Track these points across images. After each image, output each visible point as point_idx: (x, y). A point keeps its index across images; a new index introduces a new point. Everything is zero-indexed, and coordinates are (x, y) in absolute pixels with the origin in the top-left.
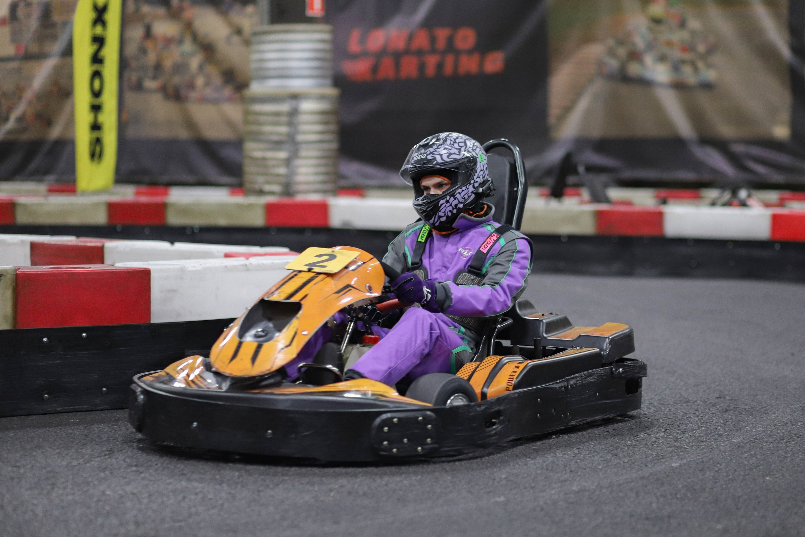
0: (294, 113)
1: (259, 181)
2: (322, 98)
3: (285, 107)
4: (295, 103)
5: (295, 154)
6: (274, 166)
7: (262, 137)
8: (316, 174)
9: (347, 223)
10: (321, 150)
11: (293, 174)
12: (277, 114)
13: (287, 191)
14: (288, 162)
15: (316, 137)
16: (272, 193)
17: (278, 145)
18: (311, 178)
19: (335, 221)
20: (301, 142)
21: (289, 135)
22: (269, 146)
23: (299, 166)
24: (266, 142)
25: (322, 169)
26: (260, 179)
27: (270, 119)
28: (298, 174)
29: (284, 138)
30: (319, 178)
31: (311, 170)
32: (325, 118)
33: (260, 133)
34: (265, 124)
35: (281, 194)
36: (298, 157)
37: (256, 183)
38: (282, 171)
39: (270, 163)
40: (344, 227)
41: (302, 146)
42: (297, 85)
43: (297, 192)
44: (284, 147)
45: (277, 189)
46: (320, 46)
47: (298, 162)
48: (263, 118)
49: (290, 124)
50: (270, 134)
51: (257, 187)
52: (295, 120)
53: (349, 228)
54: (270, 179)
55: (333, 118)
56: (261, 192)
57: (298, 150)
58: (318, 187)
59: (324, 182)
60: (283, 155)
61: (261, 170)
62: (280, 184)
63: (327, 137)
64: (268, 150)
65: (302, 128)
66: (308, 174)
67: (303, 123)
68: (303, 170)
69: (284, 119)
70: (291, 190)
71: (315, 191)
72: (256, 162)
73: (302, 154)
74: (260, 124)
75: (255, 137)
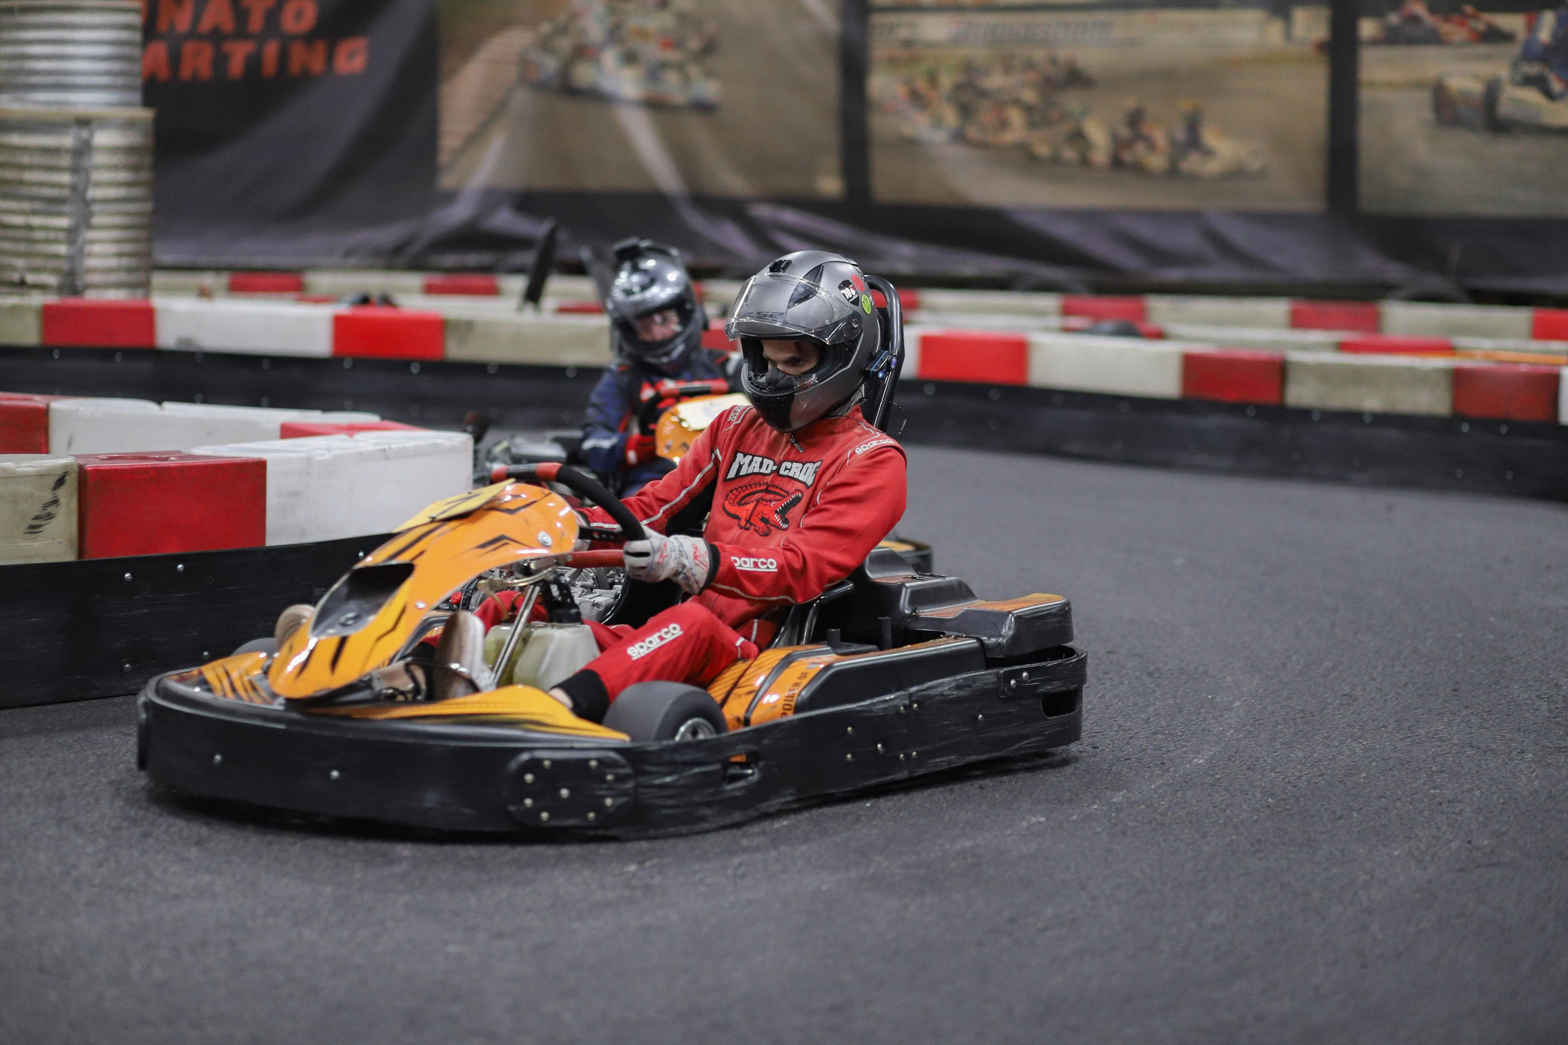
0: (83, 150)
1: (18, 266)
2: (129, 125)
3: (67, 140)
4: (85, 134)
5: (84, 221)
6: (47, 241)
7: (25, 190)
8: (119, 255)
9: (188, 341)
10: (128, 214)
11: (81, 254)
12: (55, 151)
13: (71, 284)
14: (72, 235)
15: (121, 192)
16: (42, 287)
17: (53, 205)
18: (113, 262)
19: (167, 337)
20: (95, 201)
21: (73, 187)
22: (37, 205)
23: (92, 242)
24: (33, 198)
25: (127, 248)
26: (20, 263)
27: (38, 160)
28: (90, 255)
29: (66, 193)
30: (125, 262)
31: (112, 248)
32: (134, 160)
33: (21, 183)
34: (30, 167)
35: (60, 289)
36: (90, 227)
37: (14, 269)
38: (62, 249)
39: (39, 235)
40: (183, 348)
41: (96, 208)
42: (84, 102)
43: (88, 286)
44: (66, 208)
45: (51, 280)
46: (124, 35)
47: (90, 235)
48: (26, 159)
49: (75, 170)
50: (42, 184)
51: (16, 277)
52: (85, 162)
53: (192, 349)
54: (38, 262)
55: (147, 160)
56: (22, 284)
57: (91, 214)
58: (123, 277)
59: (130, 270)
60: (64, 222)
61: (22, 247)
62: (55, 271)
63: (137, 192)
64: (34, 213)
65: (97, 176)
66: (106, 256)
67: (97, 168)
68: (97, 248)
69: (65, 161)
70: (79, 283)
71: (118, 286)
72: (11, 233)
73: (96, 220)
74: (21, 167)
75: (10, 190)
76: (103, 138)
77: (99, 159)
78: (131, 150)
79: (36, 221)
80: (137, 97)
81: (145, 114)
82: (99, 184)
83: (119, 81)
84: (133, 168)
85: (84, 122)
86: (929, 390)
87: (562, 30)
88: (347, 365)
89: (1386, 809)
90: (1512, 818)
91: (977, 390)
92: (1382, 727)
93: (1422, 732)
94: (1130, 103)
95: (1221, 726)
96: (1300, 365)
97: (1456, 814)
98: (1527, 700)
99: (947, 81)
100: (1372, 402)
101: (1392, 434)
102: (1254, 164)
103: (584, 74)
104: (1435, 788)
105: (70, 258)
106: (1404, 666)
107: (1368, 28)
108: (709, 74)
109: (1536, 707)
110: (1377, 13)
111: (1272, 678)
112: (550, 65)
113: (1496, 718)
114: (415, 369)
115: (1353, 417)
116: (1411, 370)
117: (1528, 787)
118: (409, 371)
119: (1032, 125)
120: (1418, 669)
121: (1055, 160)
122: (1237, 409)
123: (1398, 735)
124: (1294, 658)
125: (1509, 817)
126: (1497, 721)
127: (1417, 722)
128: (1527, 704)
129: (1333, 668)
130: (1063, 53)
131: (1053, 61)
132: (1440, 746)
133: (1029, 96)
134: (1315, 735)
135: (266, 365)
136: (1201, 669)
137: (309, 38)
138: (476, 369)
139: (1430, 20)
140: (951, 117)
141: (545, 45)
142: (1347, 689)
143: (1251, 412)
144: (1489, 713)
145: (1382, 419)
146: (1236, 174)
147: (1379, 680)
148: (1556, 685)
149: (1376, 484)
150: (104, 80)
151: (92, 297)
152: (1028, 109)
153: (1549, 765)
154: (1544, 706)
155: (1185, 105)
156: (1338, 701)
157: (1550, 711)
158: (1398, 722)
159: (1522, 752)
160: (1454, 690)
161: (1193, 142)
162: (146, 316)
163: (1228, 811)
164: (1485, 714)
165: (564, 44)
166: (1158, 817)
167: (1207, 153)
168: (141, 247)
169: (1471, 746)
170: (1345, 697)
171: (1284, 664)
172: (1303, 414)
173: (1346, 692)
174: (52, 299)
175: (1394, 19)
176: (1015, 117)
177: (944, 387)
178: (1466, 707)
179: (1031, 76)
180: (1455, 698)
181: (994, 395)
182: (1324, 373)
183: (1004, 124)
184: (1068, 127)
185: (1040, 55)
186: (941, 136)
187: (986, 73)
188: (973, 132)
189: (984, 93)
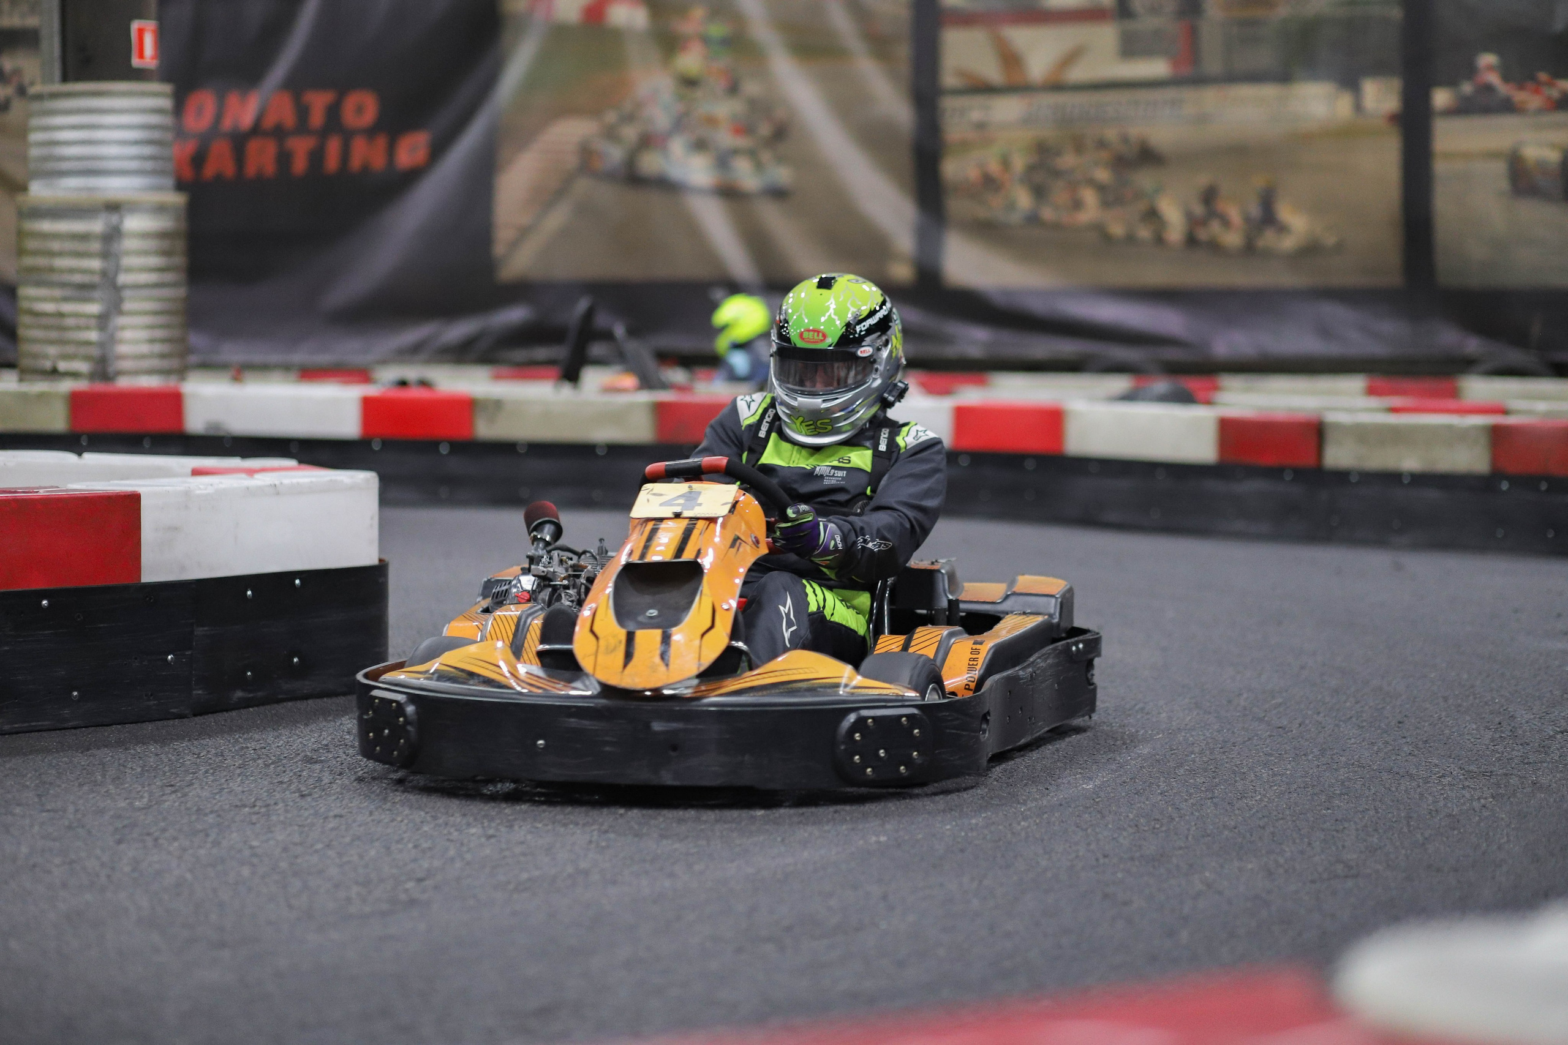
0: (113, 235)
1: (50, 354)
2: (160, 209)
3: (97, 226)
4: (114, 219)
5: (115, 307)
6: (79, 328)
7: (55, 277)
8: (152, 341)
9: (217, 426)
10: (159, 300)
11: (112, 340)
12: (84, 237)
13: (103, 370)
14: (103, 321)
15: (152, 278)
16: (75, 375)
17: (83, 291)
18: (145, 349)
19: (195, 421)
20: (125, 287)
21: (104, 273)
22: (68, 292)
23: (123, 328)
24: (63, 285)
25: (159, 333)
26: (52, 350)
27: (69, 245)
28: (121, 342)
29: (96, 279)
30: (158, 348)
31: (143, 334)
32: (166, 244)
33: (52, 270)
34: (61, 254)
35: (92, 376)
36: (121, 313)
37: (46, 357)
38: (93, 336)
39: (70, 322)
40: (212, 433)
41: (127, 293)
42: (115, 187)
43: (119, 373)
44: (97, 294)
45: (83, 367)
46: (154, 119)
47: (121, 321)
48: (56, 246)
49: (105, 255)
50: (72, 271)
51: (48, 365)
52: (115, 247)
53: (221, 433)
54: (70, 349)
55: (180, 245)
56: (54, 372)
57: (120, 300)
58: (156, 363)
59: (162, 356)
60: (94, 308)
61: (53, 335)
62: (87, 358)
63: (169, 277)
64: (66, 299)
65: (127, 261)
66: (136, 342)
67: (128, 253)
68: (128, 334)
69: (96, 246)
70: (111, 369)
71: (150, 372)
72: (44, 321)
73: (127, 306)
74: (52, 254)
75: (41, 277)
76: (134, 223)
77: (129, 244)
78: (162, 235)
79: (67, 307)
80: (169, 182)
81: (177, 199)
82: (129, 270)
83: (149, 165)
84: (165, 253)
85: (114, 207)
86: (964, 462)
87: (630, 118)
88: (376, 446)
89: (1263, 828)
90: (1396, 835)
91: (1012, 460)
92: (1304, 755)
93: (1343, 759)
94: (1203, 179)
95: (1130, 756)
96: (1338, 426)
97: (1337, 831)
98: (1473, 730)
99: (1019, 163)
100: (1410, 462)
101: (1432, 495)
102: (1330, 240)
103: (651, 163)
104: (1328, 809)
105: (101, 344)
106: (1357, 703)
107: (1441, 98)
108: (781, 159)
109: (1478, 736)
110: (1451, 82)
111: (1210, 713)
112: (615, 154)
113: (1431, 747)
114: (444, 449)
115: (1391, 478)
116: (1450, 428)
117: (1431, 807)
118: (438, 451)
119: (1104, 204)
120: (1371, 704)
121: (1130, 240)
122: (1274, 473)
123: (1315, 762)
124: (1245, 695)
125: (1393, 834)
126: (1430, 749)
127: (1344, 751)
128: (1472, 734)
129: (1280, 704)
130: (1135, 131)
131: (1125, 139)
132: (1356, 772)
133: (1102, 175)
134: (1227, 763)
135: (294, 449)
136: (1140, 705)
137: (371, 132)
138: (505, 448)
139: (1503, 88)
140: (1024, 199)
141: (611, 134)
142: (1285, 722)
143: (1288, 476)
144: (1426, 742)
145: (1422, 479)
146: (1310, 250)
147: (1321, 715)
148: (1512, 716)
149: (1416, 547)
150: (134, 165)
151: (124, 383)
152: (1101, 189)
153: (1464, 788)
154: (1489, 735)
155: (1259, 181)
156: (1268, 733)
157: (1492, 740)
158: (1323, 751)
159: (1443, 776)
160: (1400, 722)
161: (1268, 218)
162: (174, 401)
163: (1089, 831)
164: (1420, 743)
165: (630, 133)
166: (1009, 836)
167: (1283, 229)
168: (176, 333)
169: (1390, 771)
170: (1280, 729)
171: (1230, 702)
172: (1341, 476)
173: (1280, 725)
174: (82, 385)
175: (1467, 88)
176: (1089, 197)
177: (980, 458)
178: (1404, 737)
179: (1104, 155)
180: (1397, 729)
181: (1030, 465)
182: (1362, 434)
183: (1077, 205)
184: (1142, 206)
185: (1111, 134)
186: (1015, 218)
187: (1058, 153)
188: (1047, 214)
189: (1057, 174)
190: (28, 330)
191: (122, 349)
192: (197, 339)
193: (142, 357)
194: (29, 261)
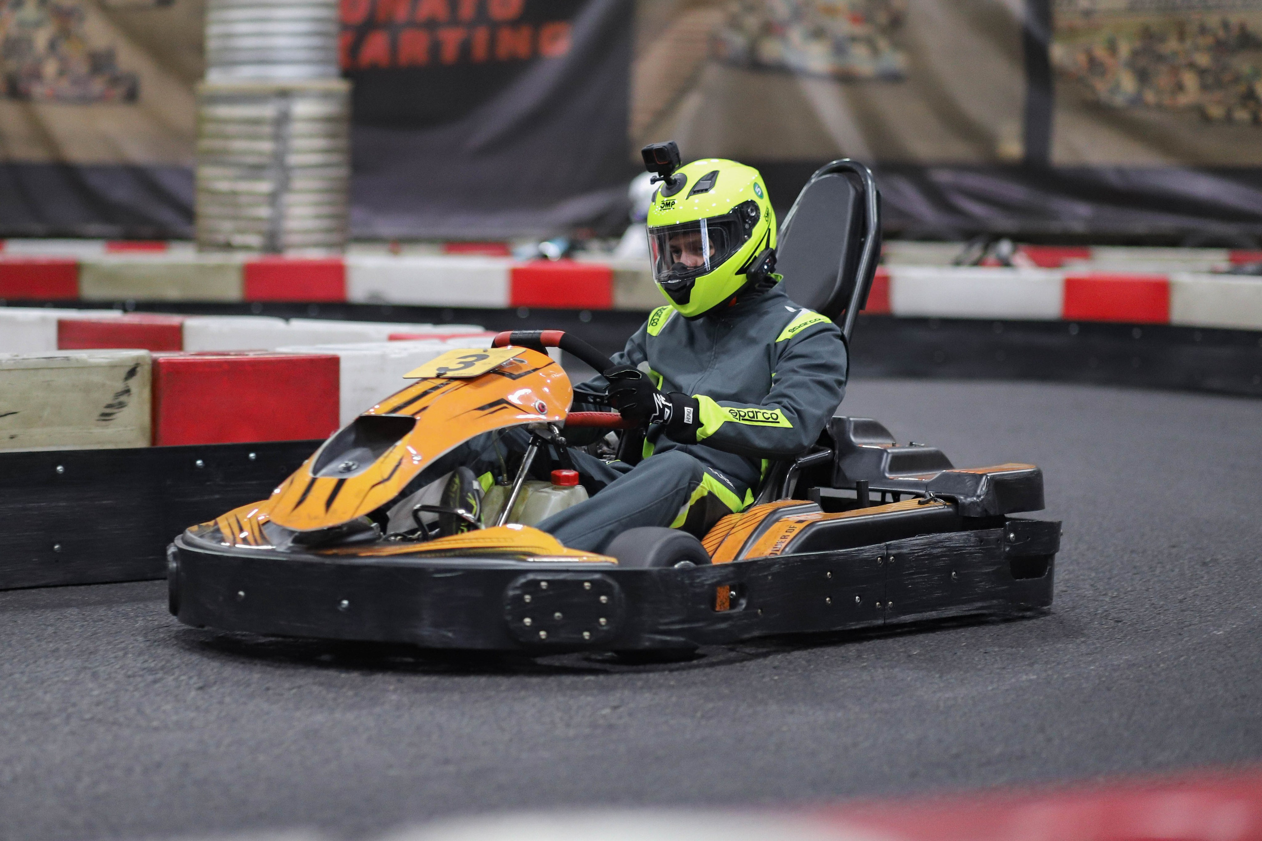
0: (283, 120)
1: (225, 229)
2: (326, 95)
3: (268, 111)
4: (284, 104)
5: (284, 187)
6: (251, 205)
7: (231, 158)
8: (316, 217)
9: (377, 295)
10: (324, 179)
11: (282, 216)
12: (256, 122)
13: (273, 243)
14: (273, 198)
15: (318, 159)
16: (246, 248)
17: (256, 171)
18: (310, 224)
19: (357, 291)
20: (293, 167)
21: (274, 155)
22: (243, 172)
23: (291, 205)
24: (238, 165)
25: (326, 210)
26: (227, 226)
27: (243, 129)
28: (290, 217)
29: (267, 160)
30: (323, 223)
31: (310, 211)
32: (331, 128)
33: (226, 152)
34: (235, 137)
35: (263, 249)
36: (290, 191)
37: (221, 232)
38: (264, 212)
39: (243, 200)
40: (372, 302)
41: (295, 173)
42: (284, 75)
43: (288, 246)
44: (267, 173)
45: (254, 240)
46: (320, 13)
47: (289, 198)
48: (231, 129)
49: (276, 138)
50: (244, 153)
51: (223, 239)
52: (285, 130)
53: (380, 302)
54: (244, 224)
55: (344, 128)
56: (228, 247)
57: (289, 179)
58: (320, 237)
59: (329, 231)
60: (264, 187)
61: (229, 211)
62: (259, 233)
63: (335, 158)
64: (239, 179)
65: (296, 143)
66: (303, 218)
67: (297, 136)
68: (296, 211)
69: (267, 129)
70: (280, 243)
71: (316, 245)
72: (220, 199)
73: (296, 184)
74: (227, 137)
75: (218, 158)
76: (303, 108)
77: (298, 128)
78: (327, 119)
79: (241, 186)
80: (333, 70)
81: (341, 86)
82: (298, 151)
83: (314, 55)
84: (332, 136)
85: (284, 94)
86: (1074, 330)
87: (753, 8)
88: (523, 315)
91: (1121, 329)
99: (1125, 48)
103: (771, 50)
105: (272, 220)
112: (738, 42)
114: (585, 318)
118: (580, 321)
119: (1204, 87)
121: (1229, 119)
130: (1234, 19)
131: (1226, 25)
133: (1203, 60)
137: (516, 23)
140: (1128, 83)
141: (735, 23)
150: (300, 55)
151: (293, 256)
152: (1202, 72)
162: (337, 273)
165: (752, 22)
168: (339, 209)
174: (254, 258)
176: (1190, 80)
177: (1088, 327)
181: (1136, 334)
183: (1180, 87)
184: (1242, 88)
185: (1213, 20)
186: (1119, 100)
187: (1162, 39)
188: (1150, 97)
189: (1161, 58)
190: (205, 208)
191: (292, 224)
192: (358, 214)
193: (306, 232)
194: (206, 144)
